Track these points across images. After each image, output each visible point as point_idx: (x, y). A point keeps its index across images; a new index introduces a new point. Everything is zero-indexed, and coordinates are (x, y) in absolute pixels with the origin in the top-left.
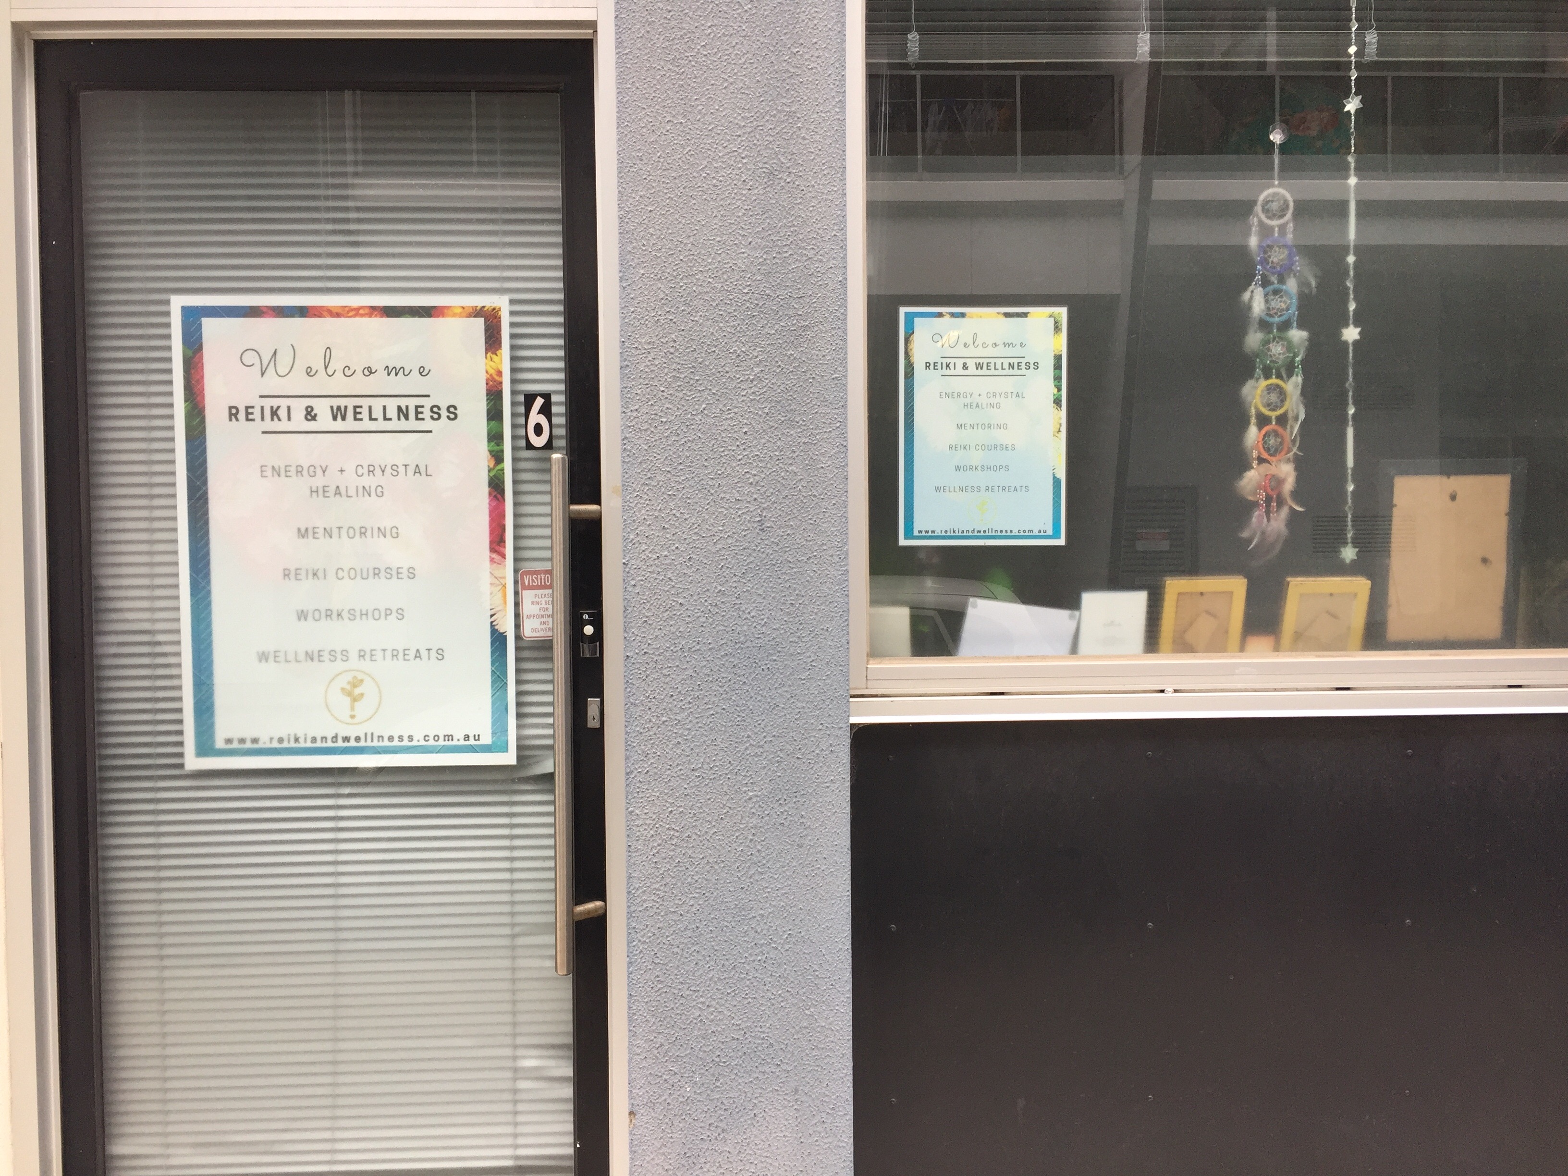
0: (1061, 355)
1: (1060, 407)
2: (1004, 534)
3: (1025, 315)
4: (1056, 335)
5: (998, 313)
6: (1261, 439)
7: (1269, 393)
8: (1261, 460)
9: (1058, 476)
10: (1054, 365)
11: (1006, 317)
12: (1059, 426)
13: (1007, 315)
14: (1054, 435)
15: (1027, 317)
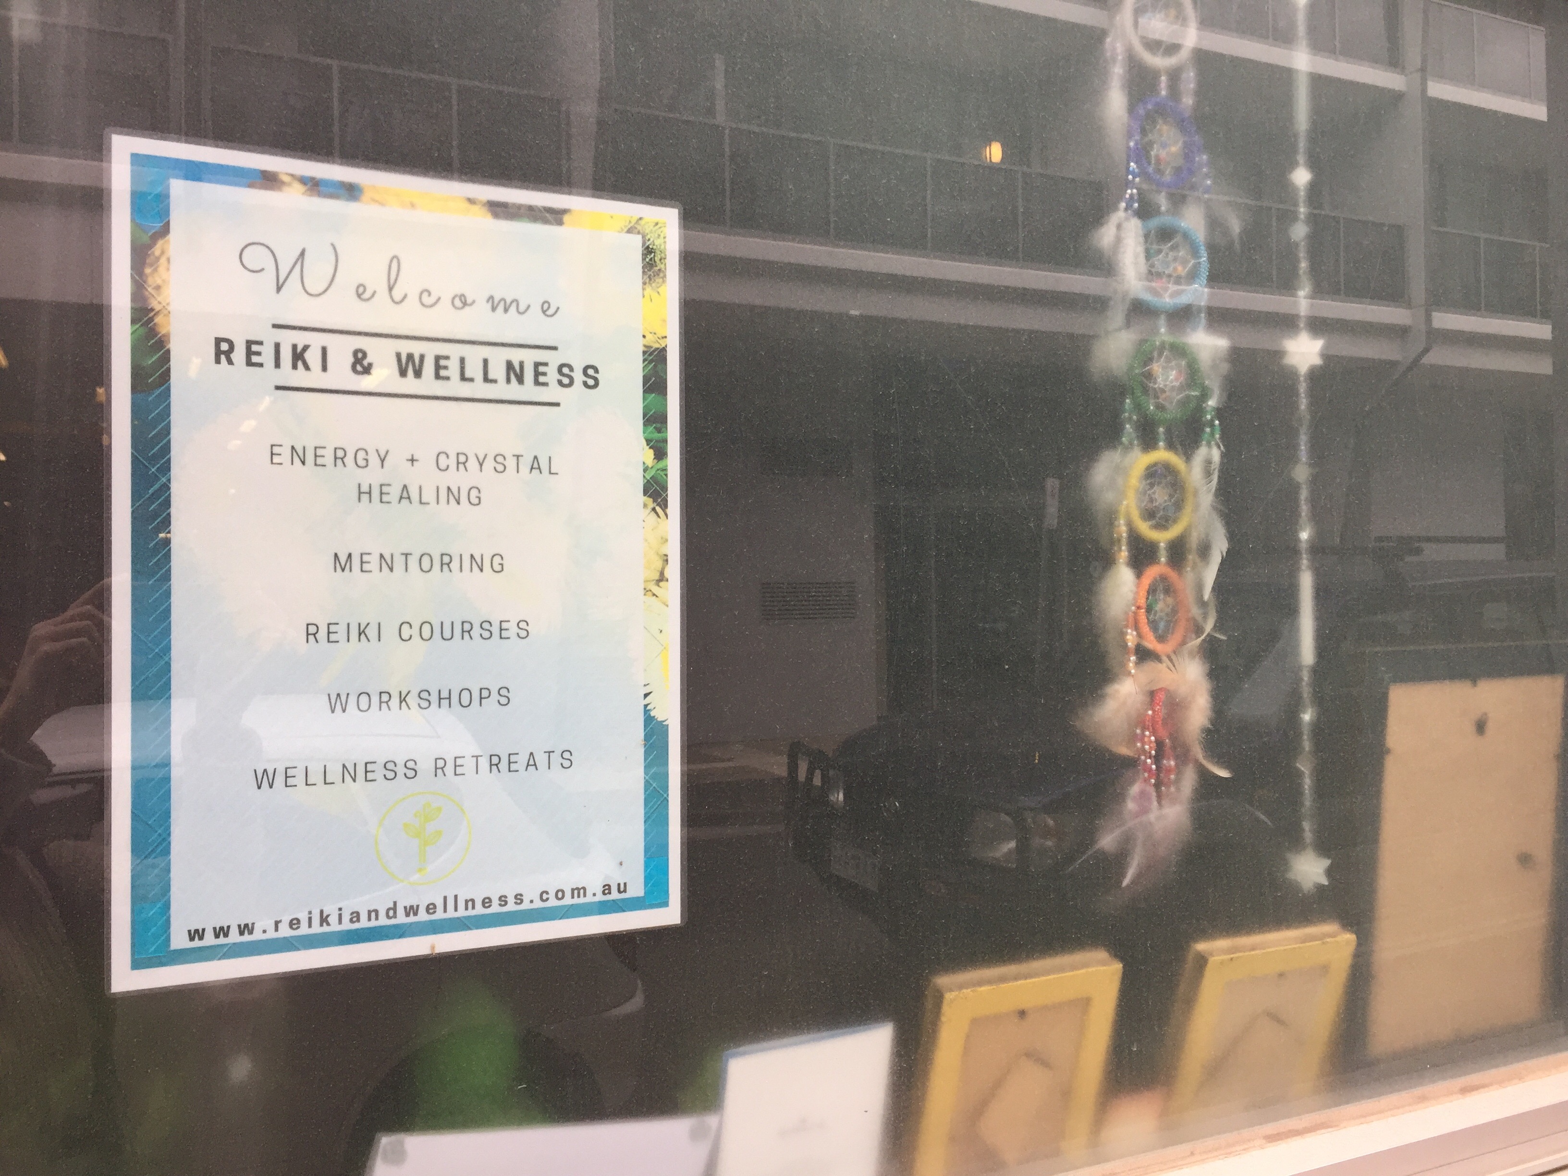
0: (664, 350)
1: (664, 505)
2: (495, 908)
3: (555, 216)
4: (649, 290)
5: (471, 201)
6: (1142, 602)
7: (1152, 485)
8: (1144, 655)
9: (658, 714)
10: (646, 379)
11: (496, 215)
12: (659, 564)
13: (498, 209)
14: (647, 591)
15: (560, 223)
